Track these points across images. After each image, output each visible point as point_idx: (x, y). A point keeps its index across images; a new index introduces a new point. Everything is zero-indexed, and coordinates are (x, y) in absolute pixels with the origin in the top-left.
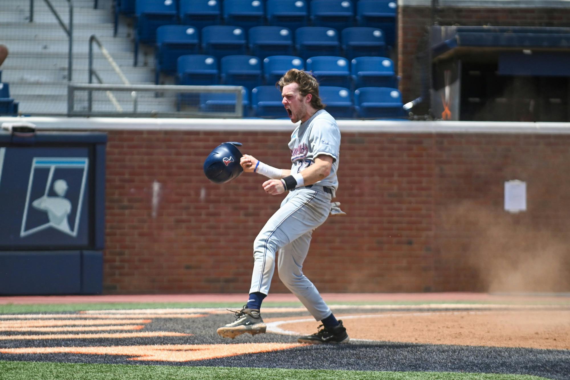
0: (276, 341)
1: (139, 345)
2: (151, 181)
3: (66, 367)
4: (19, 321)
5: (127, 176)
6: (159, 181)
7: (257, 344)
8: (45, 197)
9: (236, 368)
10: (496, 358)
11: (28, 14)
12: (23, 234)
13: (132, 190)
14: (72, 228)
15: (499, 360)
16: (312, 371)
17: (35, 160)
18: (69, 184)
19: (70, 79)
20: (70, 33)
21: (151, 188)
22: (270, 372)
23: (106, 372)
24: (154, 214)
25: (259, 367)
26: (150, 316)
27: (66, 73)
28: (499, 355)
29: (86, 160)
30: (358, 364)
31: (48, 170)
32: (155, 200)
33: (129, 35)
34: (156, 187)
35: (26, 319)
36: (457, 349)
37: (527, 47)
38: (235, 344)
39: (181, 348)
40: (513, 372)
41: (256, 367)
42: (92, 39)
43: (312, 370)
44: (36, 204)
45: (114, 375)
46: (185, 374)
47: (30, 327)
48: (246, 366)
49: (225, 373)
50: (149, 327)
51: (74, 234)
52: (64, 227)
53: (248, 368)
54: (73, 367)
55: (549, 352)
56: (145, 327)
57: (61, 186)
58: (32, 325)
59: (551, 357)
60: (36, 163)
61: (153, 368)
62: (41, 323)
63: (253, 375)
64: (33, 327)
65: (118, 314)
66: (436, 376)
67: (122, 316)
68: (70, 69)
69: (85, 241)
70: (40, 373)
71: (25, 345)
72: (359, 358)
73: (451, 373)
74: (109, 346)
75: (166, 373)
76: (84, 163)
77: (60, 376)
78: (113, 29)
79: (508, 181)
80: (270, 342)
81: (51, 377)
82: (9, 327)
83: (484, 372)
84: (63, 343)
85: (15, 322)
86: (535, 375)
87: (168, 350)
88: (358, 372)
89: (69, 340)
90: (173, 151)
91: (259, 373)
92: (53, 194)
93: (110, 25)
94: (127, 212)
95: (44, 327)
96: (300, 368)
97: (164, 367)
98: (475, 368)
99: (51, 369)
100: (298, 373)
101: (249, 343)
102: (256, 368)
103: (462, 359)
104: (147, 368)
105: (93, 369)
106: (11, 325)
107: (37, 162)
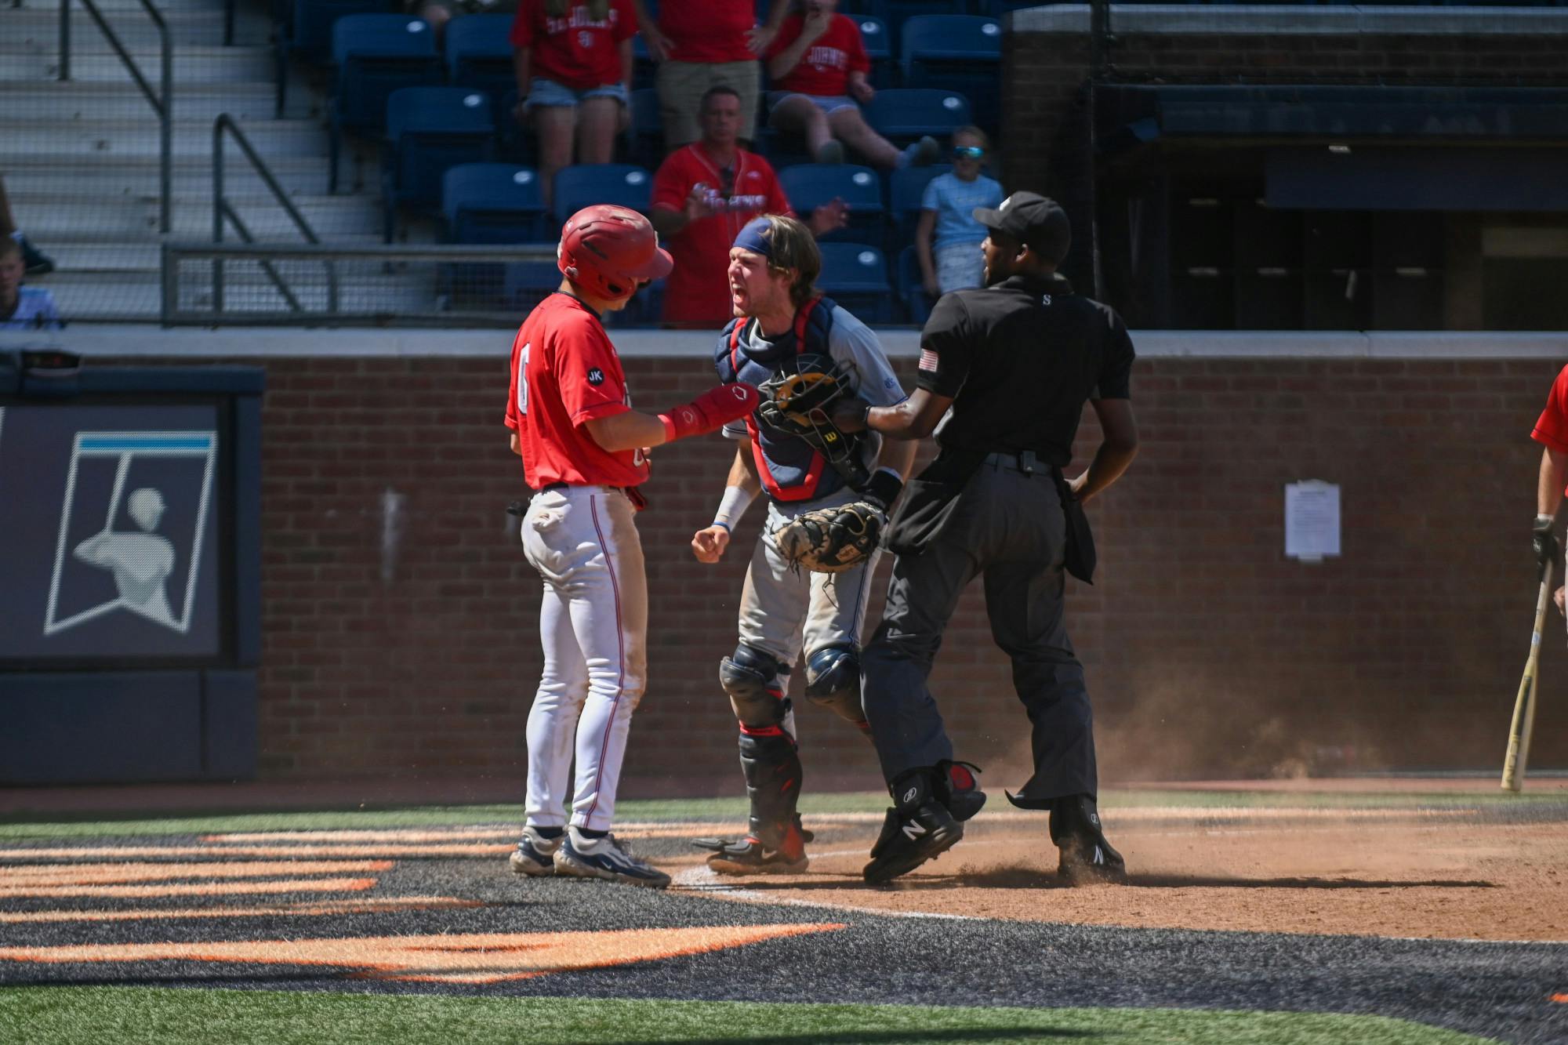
0: (717, 922)
1: (368, 937)
2: (379, 490)
3: (183, 1001)
4: (52, 869)
5: (315, 478)
6: (398, 489)
7: (670, 931)
8: (106, 533)
9: (621, 1001)
10: (1287, 966)
11: (55, 60)
12: (50, 628)
13: (331, 513)
14: (177, 612)
15: (1295, 973)
16: (817, 1010)
17: (80, 437)
18: (167, 500)
19: (166, 228)
20: (162, 109)
21: (378, 507)
22: (710, 1011)
23: (288, 1015)
24: (387, 574)
25: (679, 997)
26: (386, 850)
27: (155, 211)
28: (1295, 957)
29: (212, 436)
30: (934, 987)
31: (113, 463)
32: (389, 538)
33: (315, 112)
34: (391, 503)
35: (69, 861)
36: (1186, 941)
37: (1339, 139)
38: (614, 930)
39: (475, 944)
40: (1336, 1008)
41: (671, 997)
42: (223, 123)
43: (816, 1005)
44: (83, 550)
45: (310, 1023)
46: (491, 1020)
47: (81, 884)
48: (645, 995)
49: (594, 1016)
50: (389, 883)
51: (183, 626)
52: (157, 608)
53: (652, 1002)
54: (202, 1002)
55: (1423, 947)
56: (377, 883)
57: (148, 504)
58: (86, 878)
59: (1428, 963)
60: (83, 445)
61: (407, 1003)
62: (110, 872)
63: (667, 1020)
64: (89, 884)
65: (305, 843)
66: (1140, 1021)
67: (317, 851)
68: (166, 202)
69: (210, 646)
70: (118, 1020)
71: (74, 939)
72: (935, 969)
73: (1177, 1011)
74: (289, 940)
75: (443, 1016)
76: (206, 443)
77: (169, 1027)
78: (273, 96)
79: (1294, 482)
80: (702, 925)
81: (147, 1030)
82: (27, 886)
83: (1259, 1007)
84: (171, 932)
85: (42, 870)
86: (1393, 1016)
87: (442, 949)
88: (937, 1009)
89: (184, 921)
90: (435, 411)
91: (681, 1015)
92: (126, 524)
93: (268, 88)
94: (317, 568)
95: (117, 883)
96: (785, 1000)
97: (436, 1000)
98: (1235, 997)
99: (146, 1007)
100: (781, 1013)
101: (649, 927)
102: (674, 1002)
103: (1200, 970)
104: (391, 1003)
105: (254, 1005)
106: (32, 880)
107: (86, 444)
